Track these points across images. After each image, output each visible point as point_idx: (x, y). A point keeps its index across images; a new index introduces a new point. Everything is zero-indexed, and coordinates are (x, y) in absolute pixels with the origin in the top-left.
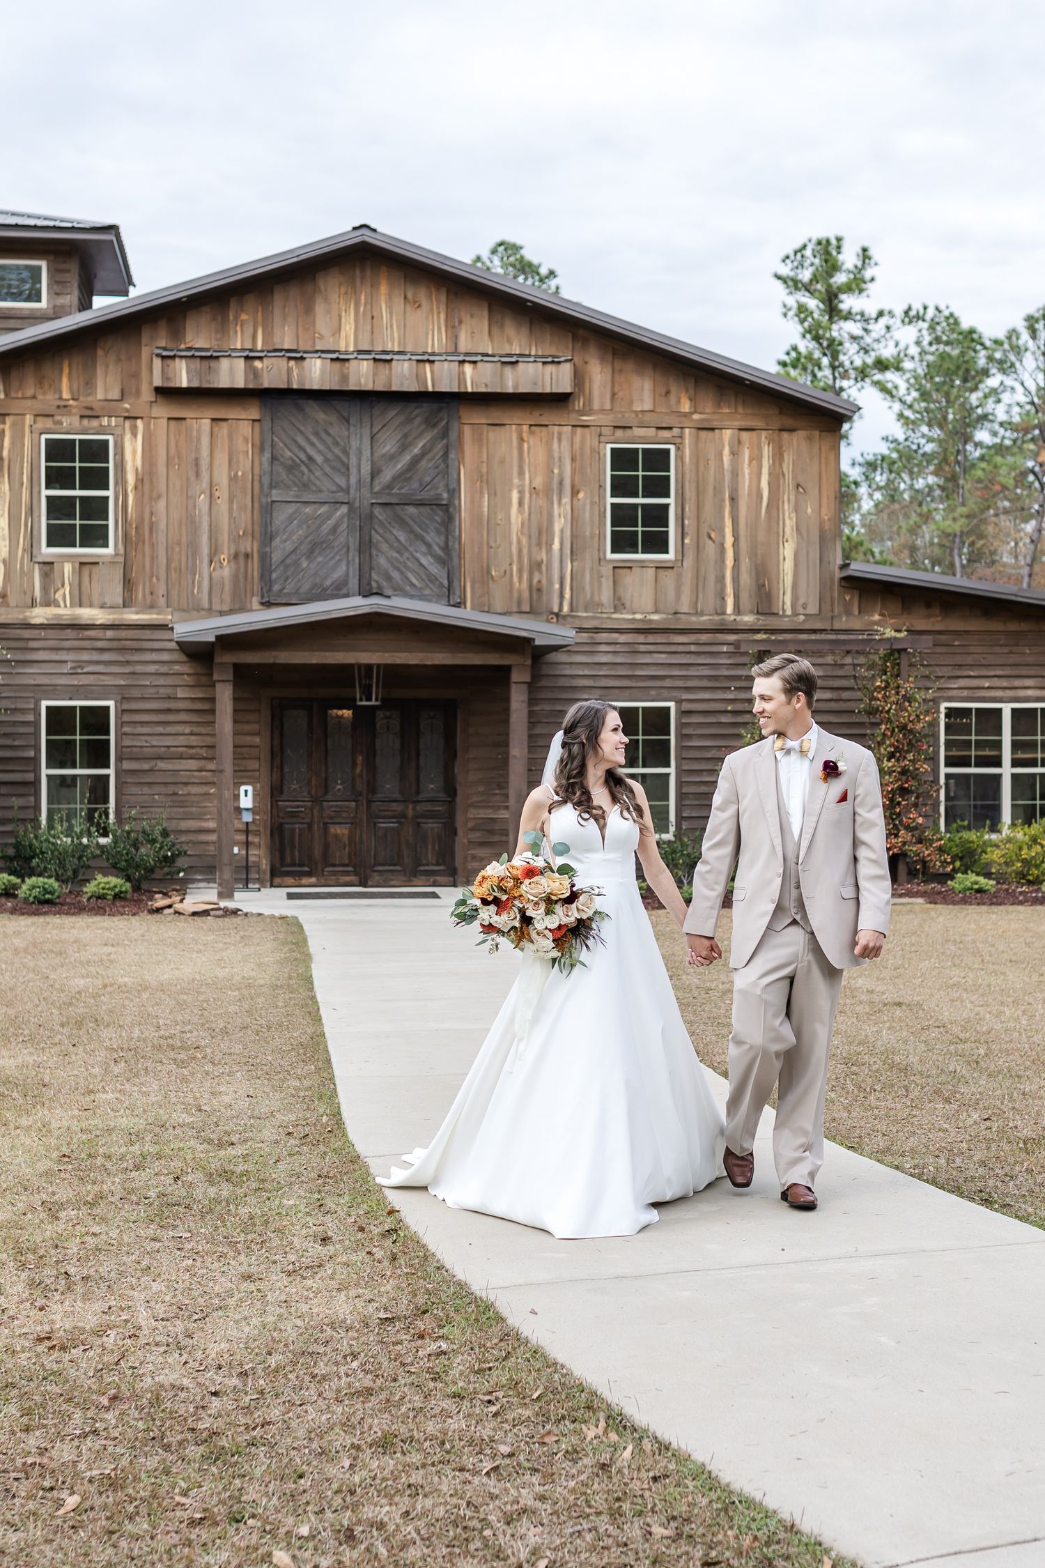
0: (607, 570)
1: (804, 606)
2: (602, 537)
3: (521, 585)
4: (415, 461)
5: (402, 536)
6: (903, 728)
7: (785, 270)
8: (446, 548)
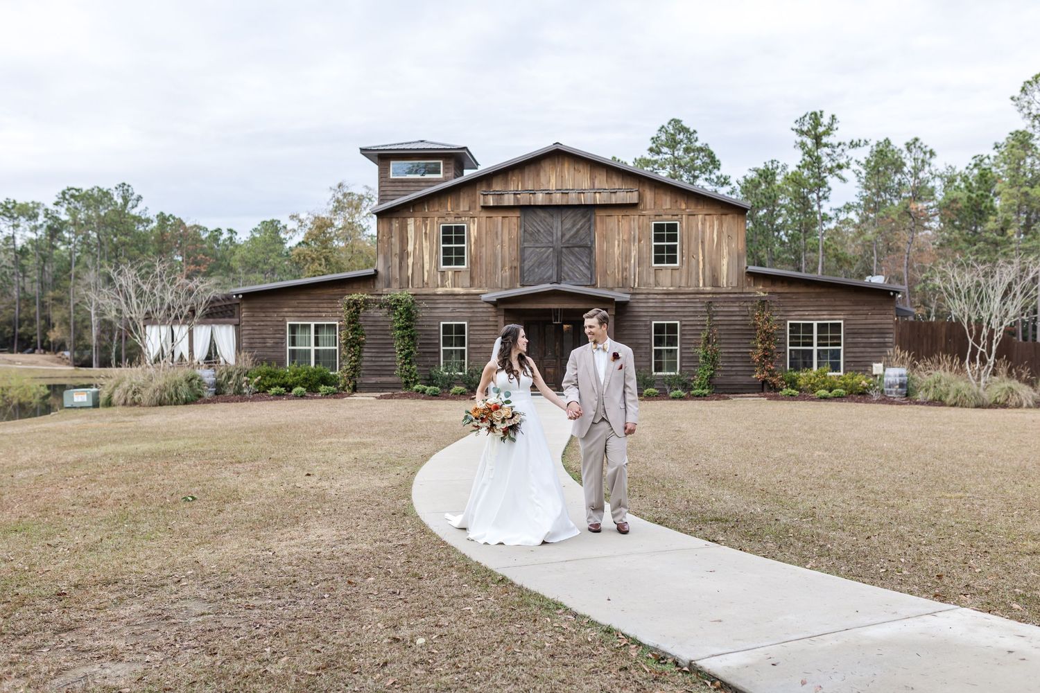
0: (652, 271)
1: (731, 283)
2: (650, 258)
3: (619, 277)
4: (578, 231)
5: (573, 259)
6: (765, 331)
7: (796, 126)
8: (590, 263)
